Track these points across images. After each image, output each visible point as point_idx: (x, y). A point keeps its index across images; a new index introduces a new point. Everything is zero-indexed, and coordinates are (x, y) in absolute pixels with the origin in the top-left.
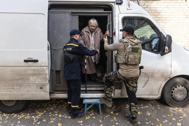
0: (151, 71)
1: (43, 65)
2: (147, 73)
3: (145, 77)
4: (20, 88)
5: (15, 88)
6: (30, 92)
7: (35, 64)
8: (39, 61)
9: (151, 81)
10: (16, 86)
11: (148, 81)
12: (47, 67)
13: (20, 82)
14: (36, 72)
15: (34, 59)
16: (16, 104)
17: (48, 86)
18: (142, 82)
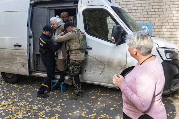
0: (106, 60)
1: (24, 49)
2: (104, 61)
3: (101, 65)
4: (12, 65)
5: (9, 64)
6: (17, 68)
7: (20, 48)
8: (22, 46)
9: (107, 69)
10: (10, 63)
11: (104, 69)
12: (27, 51)
13: (12, 60)
14: (20, 54)
15: (19, 44)
16: (13, 77)
17: (27, 65)
18: (99, 70)
